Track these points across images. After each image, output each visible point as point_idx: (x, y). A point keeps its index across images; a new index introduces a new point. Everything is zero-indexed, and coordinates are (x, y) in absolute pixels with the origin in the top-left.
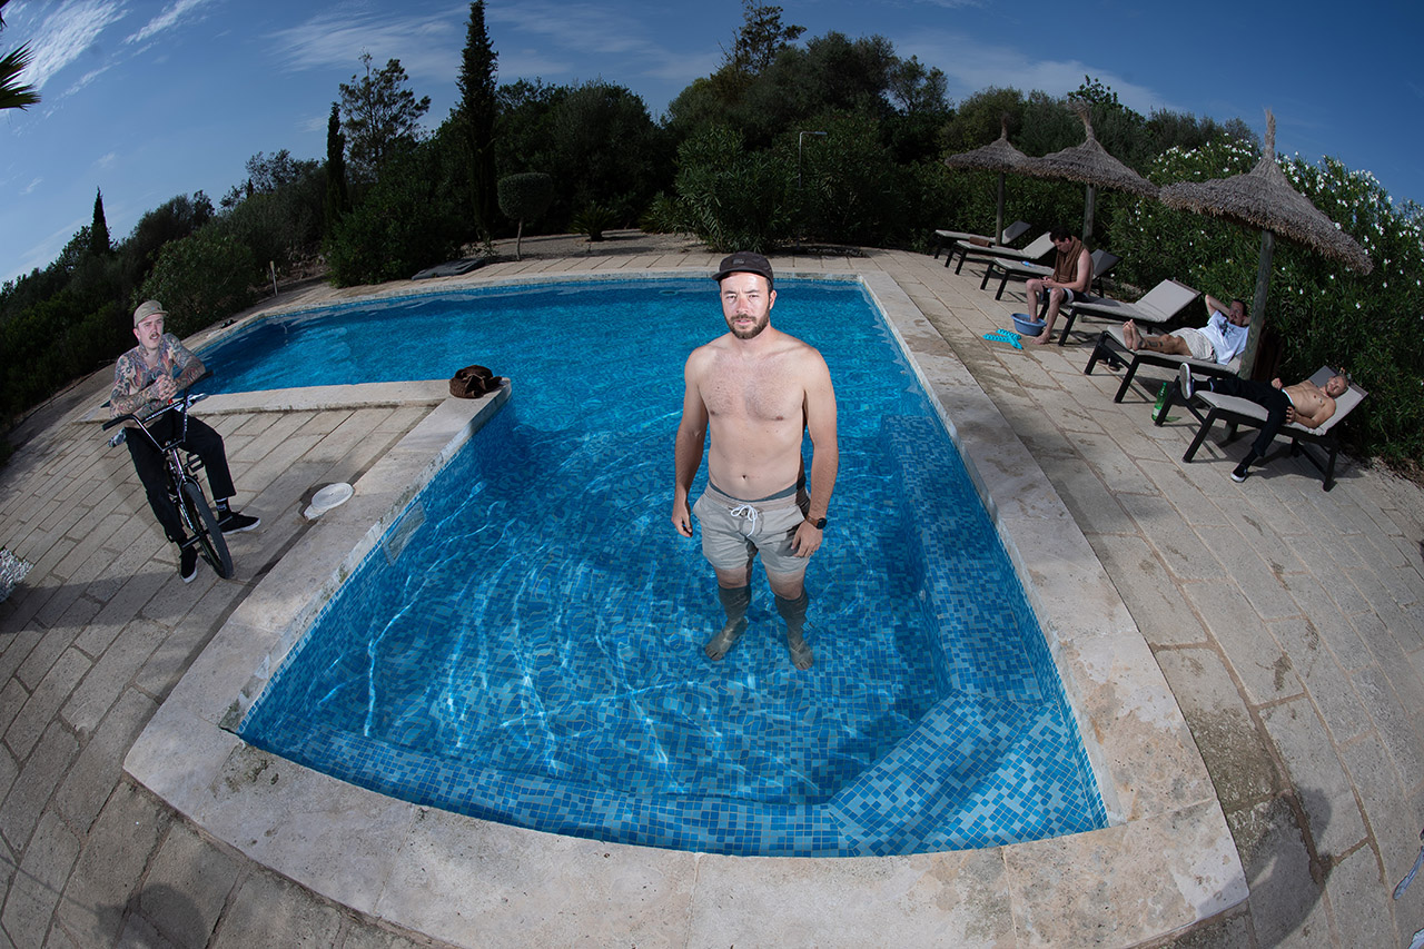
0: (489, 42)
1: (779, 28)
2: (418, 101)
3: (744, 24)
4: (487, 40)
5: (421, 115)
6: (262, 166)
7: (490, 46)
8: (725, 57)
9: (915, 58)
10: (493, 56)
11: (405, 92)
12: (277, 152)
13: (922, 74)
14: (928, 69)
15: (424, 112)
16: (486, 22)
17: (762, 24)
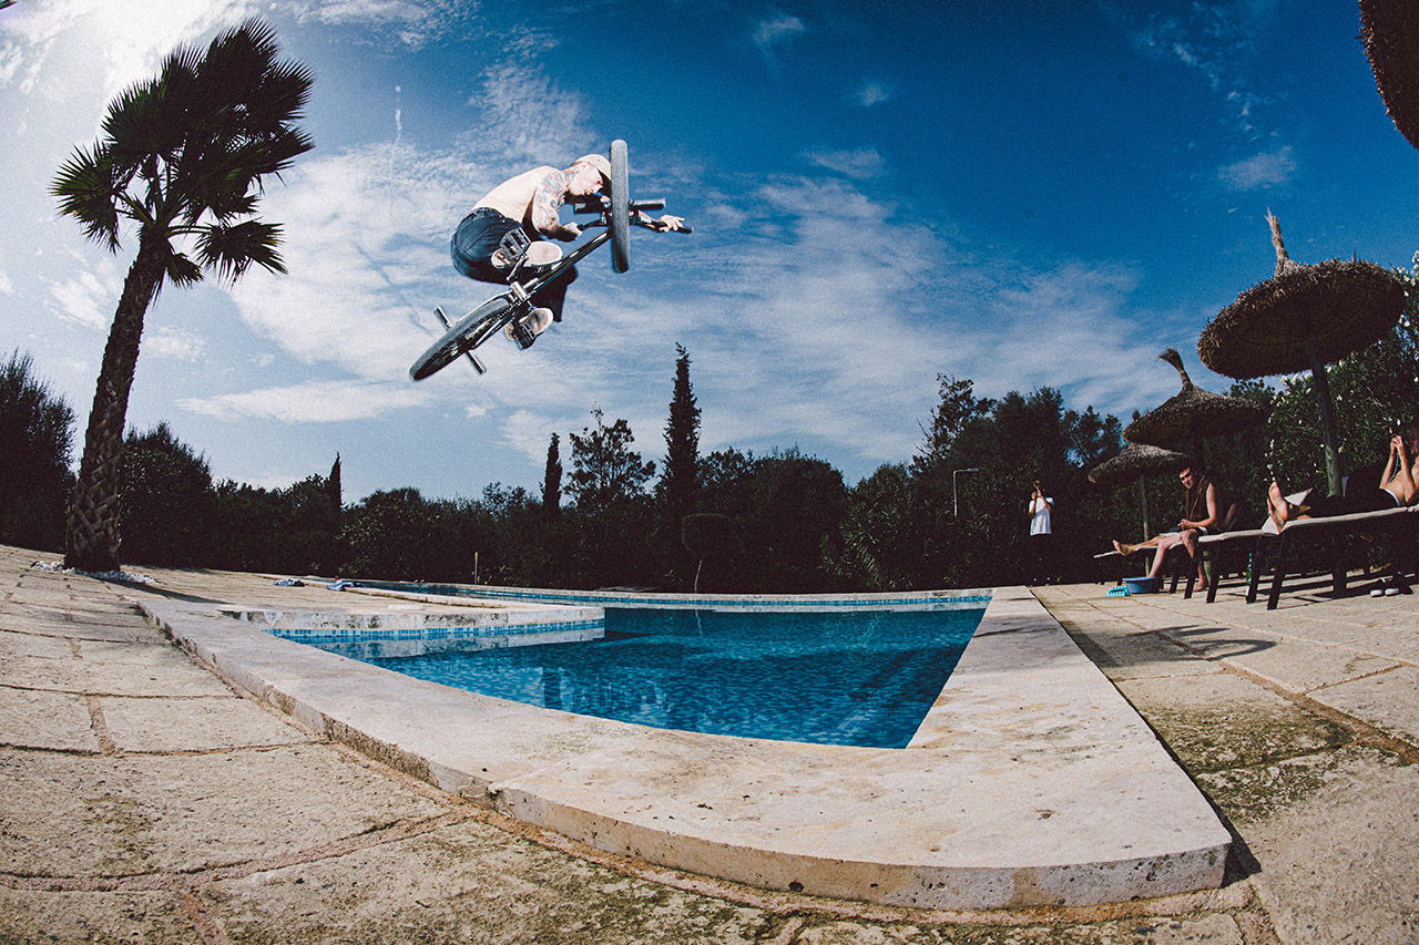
0: (693, 399)
1: (972, 403)
2: (644, 465)
3: (941, 402)
4: (692, 396)
5: (647, 479)
6: (499, 496)
7: (694, 402)
8: (926, 439)
9: (1090, 408)
10: (697, 412)
11: (632, 453)
12: (515, 487)
13: (1099, 425)
14: (1103, 418)
15: (650, 477)
16: (690, 380)
17: (957, 399)
